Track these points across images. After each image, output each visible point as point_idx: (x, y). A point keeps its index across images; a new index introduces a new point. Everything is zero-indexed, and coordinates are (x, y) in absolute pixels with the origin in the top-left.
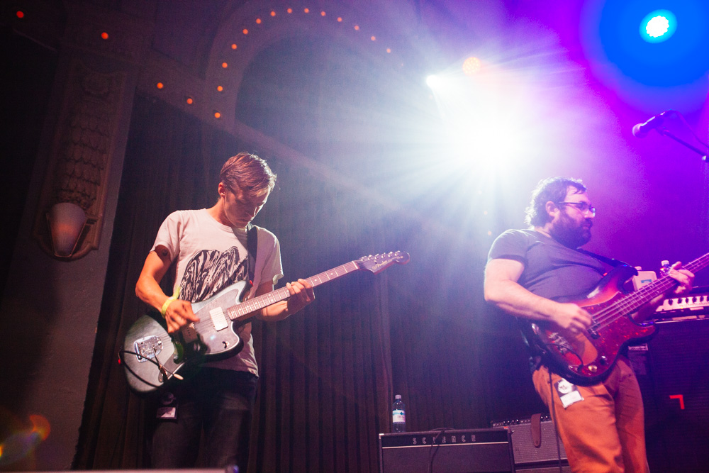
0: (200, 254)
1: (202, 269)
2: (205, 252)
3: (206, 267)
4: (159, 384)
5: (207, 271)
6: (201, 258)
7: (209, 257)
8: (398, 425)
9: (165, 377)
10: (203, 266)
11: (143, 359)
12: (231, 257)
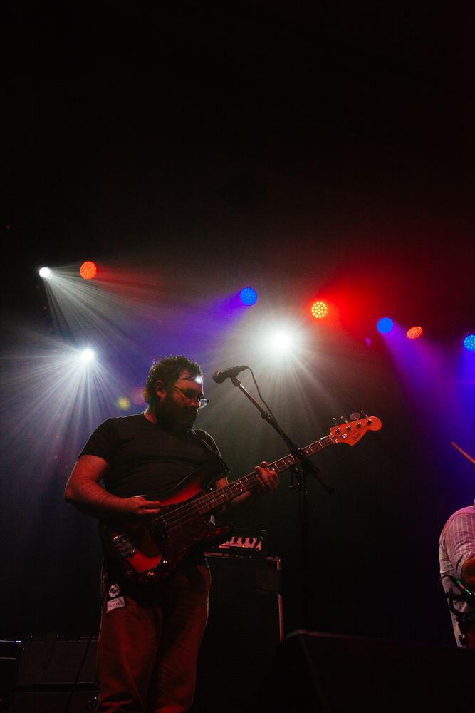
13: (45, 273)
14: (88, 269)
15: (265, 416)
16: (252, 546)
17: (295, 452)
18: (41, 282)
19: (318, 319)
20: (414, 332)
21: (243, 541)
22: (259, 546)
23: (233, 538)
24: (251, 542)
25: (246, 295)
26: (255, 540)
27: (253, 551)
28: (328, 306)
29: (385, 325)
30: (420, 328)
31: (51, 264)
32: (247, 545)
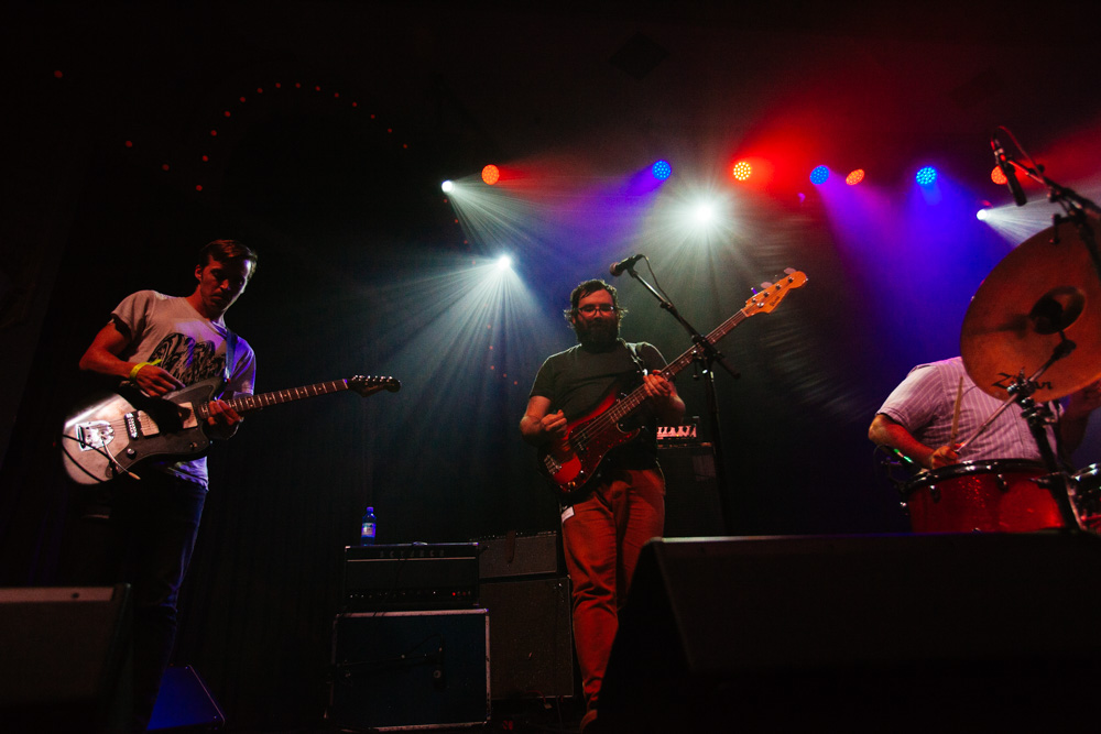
0: (174, 336)
1: (173, 352)
2: (181, 336)
3: (178, 351)
4: (105, 479)
5: (180, 355)
6: (175, 340)
7: (183, 342)
8: (367, 539)
9: (115, 471)
10: (175, 349)
11: (88, 448)
12: (205, 350)
13: (448, 187)
14: (490, 173)
15: (664, 306)
16: (686, 434)
17: (698, 340)
18: (444, 196)
19: (743, 182)
20: (855, 177)
21: (677, 430)
22: (694, 434)
23: (660, 429)
24: (685, 430)
25: (660, 169)
26: (688, 428)
27: (688, 439)
28: (751, 165)
29: (820, 175)
30: (861, 171)
31: (453, 177)
32: (681, 433)
